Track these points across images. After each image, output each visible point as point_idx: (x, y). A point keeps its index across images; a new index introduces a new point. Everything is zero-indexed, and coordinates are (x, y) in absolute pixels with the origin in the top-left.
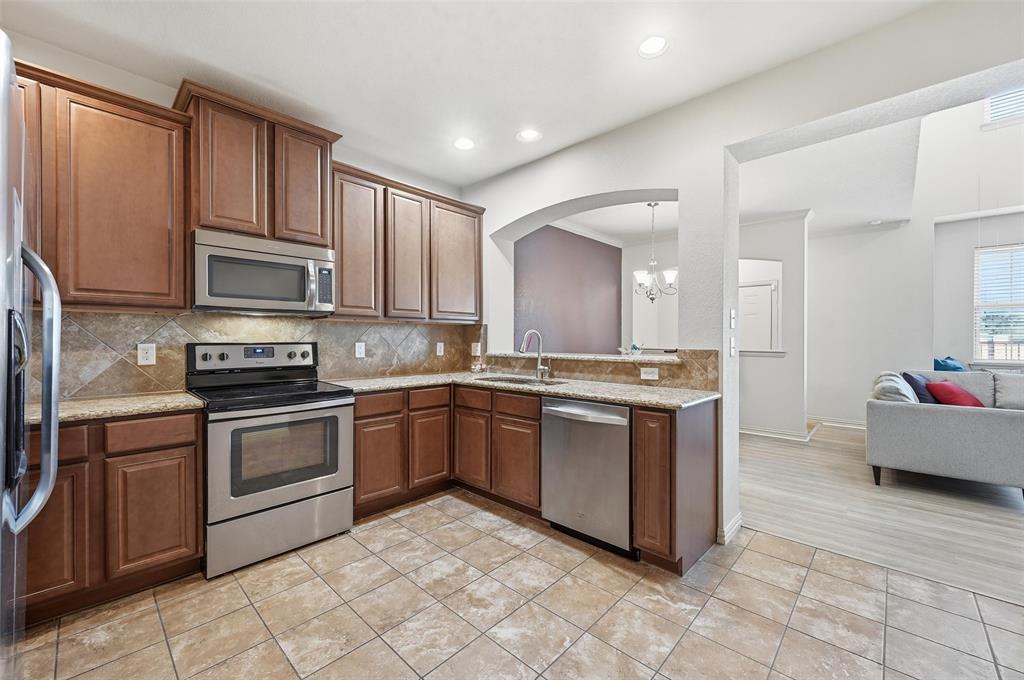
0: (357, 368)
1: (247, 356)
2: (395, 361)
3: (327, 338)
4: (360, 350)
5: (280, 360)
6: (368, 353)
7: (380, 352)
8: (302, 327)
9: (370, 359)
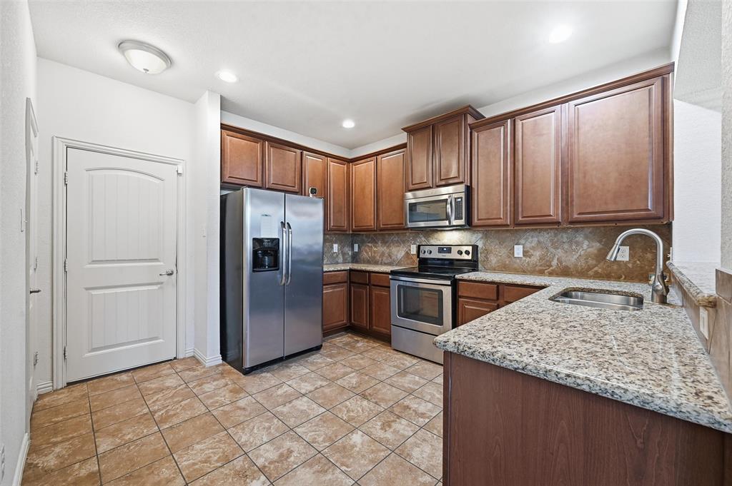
0: (516, 266)
1: (439, 252)
2: (555, 262)
3: (492, 242)
4: (518, 251)
5: (454, 255)
6: (525, 253)
7: (537, 254)
8: (476, 235)
9: (528, 259)
